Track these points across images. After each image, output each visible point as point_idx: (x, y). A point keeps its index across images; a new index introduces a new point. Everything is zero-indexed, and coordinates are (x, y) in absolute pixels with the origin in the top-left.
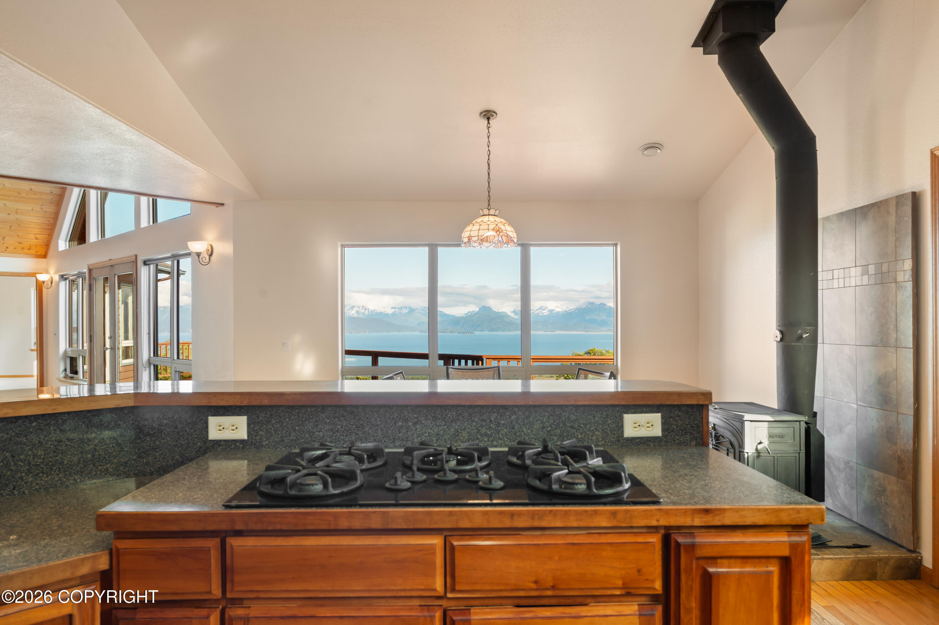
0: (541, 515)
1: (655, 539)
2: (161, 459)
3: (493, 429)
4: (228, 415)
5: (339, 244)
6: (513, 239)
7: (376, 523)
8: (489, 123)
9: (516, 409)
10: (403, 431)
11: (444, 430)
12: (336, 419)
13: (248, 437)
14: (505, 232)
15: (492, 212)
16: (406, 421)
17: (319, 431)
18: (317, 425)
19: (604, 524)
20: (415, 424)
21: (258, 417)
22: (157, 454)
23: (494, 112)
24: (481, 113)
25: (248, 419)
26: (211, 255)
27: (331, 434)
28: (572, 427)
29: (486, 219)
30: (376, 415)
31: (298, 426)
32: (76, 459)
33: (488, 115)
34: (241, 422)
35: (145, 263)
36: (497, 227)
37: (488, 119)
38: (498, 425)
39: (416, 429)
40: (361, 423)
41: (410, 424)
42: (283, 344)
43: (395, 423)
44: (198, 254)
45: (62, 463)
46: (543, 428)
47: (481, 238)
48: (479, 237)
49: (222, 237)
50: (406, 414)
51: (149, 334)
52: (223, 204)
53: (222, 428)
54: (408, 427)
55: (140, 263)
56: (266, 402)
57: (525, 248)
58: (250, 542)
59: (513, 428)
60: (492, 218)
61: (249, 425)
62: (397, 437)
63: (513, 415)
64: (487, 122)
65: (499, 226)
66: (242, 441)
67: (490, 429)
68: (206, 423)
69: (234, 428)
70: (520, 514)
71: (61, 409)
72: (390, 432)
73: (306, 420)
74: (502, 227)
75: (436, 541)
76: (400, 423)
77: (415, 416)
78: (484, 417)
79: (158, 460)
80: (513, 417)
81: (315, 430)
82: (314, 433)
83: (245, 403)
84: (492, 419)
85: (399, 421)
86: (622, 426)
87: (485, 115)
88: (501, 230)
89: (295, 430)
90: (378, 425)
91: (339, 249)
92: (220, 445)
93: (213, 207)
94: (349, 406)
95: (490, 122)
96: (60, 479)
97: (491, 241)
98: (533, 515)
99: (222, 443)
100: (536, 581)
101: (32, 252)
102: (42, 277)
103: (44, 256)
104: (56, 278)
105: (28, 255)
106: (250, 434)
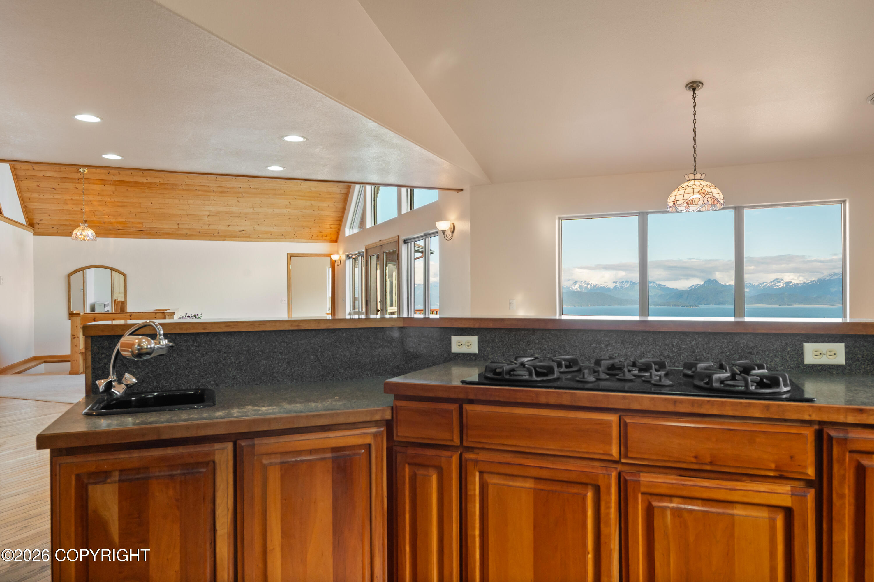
1: (809, 433)
2: (420, 365)
3: (675, 352)
4: (465, 335)
5: (557, 217)
6: (719, 200)
7: (566, 401)
8: (694, 93)
9: (696, 336)
10: (597, 351)
11: (631, 352)
12: (544, 340)
13: (479, 352)
14: (711, 194)
15: (698, 176)
16: (600, 343)
17: (531, 349)
18: (529, 345)
20: (607, 346)
21: (486, 337)
22: (418, 362)
23: (700, 82)
24: (687, 85)
25: (479, 338)
26: (453, 232)
27: (540, 351)
28: (751, 353)
29: (691, 183)
30: (575, 338)
31: (515, 345)
32: (368, 360)
33: (694, 86)
34: (474, 340)
35: (405, 242)
36: (702, 190)
37: (694, 89)
38: (680, 348)
39: (608, 350)
40: (563, 343)
41: (603, 346)
42: (510, 304)
43: (590, 345)
44: (444, 232)
45: (360, 362)
46: (722, 352)
47: (686, 201)
48: (684, 201)
49: (462, 217)
50: (600, 338)
51: (408, 298)
52: (462, 190)
53: (460, 344)
54: (601, 348)
55: (401, 242)
56: (491, 325)
57: (738, 211)
58: (479, 408)
59: (694, 352)
60: (697, 182)
61: (479, 342)
62: (591, 356)
63: (693, 341)
64: (692, 93)
65: (704, 189)
66: (475, 355)
67: (672, 352)
68: (450, 340)
69: (469, 344)
70: (681, 402)
72: (586, 351)
73: (521, 340)
74: (708, 190)
75: (613, 418)
76: (594, 345)
77: (607, 339)
78: (667, 342)
79: (418, 365)
80: (693, 343)
81: (527, 348)
82: (527, 350)
83: (477, 326)
84: (675, 344)
85: (593, 343)
86: (803, 354)
87: (690, 87)
88: (707, 192)
89: (512, 348)
90: (576, 346)
91: (557, 221)
92: (459, 357)
93: (455, 193)
94: (553, 330)
95: (696, 92)
97: (696, 203)
98: (693, 403)
99: (461, 355)
100: (696, 457)
101: (328, 238)
102: (335, 257)
103: (336, 241)
104: (344, 257)
105: (325, 241)
106: (480, 349)
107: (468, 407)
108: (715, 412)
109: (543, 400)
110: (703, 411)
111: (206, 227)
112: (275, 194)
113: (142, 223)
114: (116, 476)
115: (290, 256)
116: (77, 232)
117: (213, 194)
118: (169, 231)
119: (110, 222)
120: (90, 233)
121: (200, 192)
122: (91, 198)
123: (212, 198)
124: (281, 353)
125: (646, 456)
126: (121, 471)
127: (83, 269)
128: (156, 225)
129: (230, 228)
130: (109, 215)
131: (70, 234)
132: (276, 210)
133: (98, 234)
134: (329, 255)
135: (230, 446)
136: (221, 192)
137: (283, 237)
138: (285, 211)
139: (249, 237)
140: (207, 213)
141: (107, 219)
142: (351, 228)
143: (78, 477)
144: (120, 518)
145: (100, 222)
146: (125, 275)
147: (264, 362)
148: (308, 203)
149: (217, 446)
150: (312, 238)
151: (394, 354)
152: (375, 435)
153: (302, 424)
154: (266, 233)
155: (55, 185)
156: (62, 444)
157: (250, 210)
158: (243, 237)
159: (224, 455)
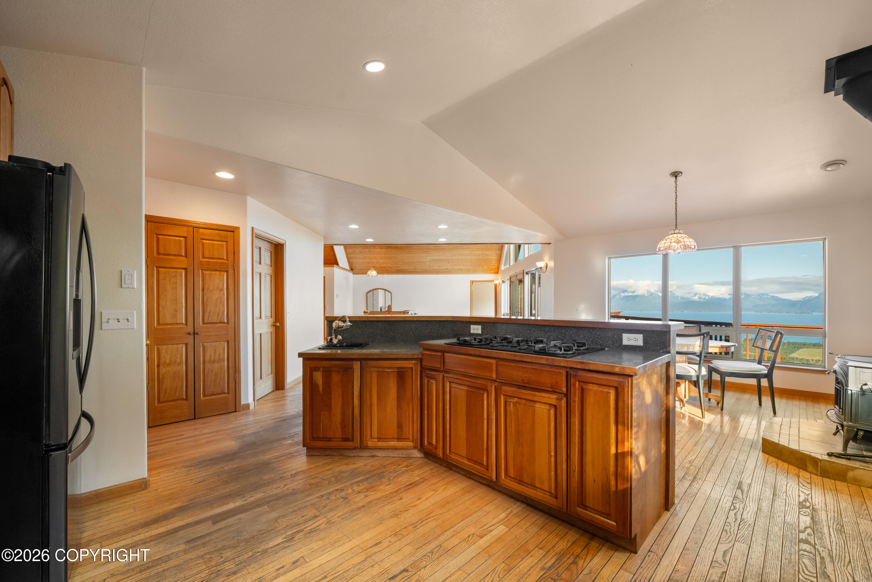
0: (524, 357)
1: (564, 372)
4: (476, 325)
5: (607, 257)
8: (676, 179)
9: (573, 328)
10: (529, 334)
11: (544, 335)
14: (684, 242)
15: (677, 231)
16: (530, 330)
18: (501, 330)
19: (544, 363)
20: (533, 332)
21: (484, 326)
23: (679, 172)
24: (671, 174)
25: (481, 326)
26: (546, 268)
27: (506, 334)
28: (597, 338)
29: (671, 236)
33: (675, 175)
34: (479, 327)
35: (527, 273)
36: (678, 240)
37: (676, 177)
38: (565, 335)
42: (577, 310)
44: (541, 268)
46: (584, 337)
47: (665, 248)
49: (550, 259)
51: (528, 306)
52: (550, 243)
53: (474, 329)
55: (525, 273)
56: (484, 321)
57: (737, 248)
58: (449, 355)
59: (571, 336)
60: (675, 235)
61: (482, 329)
64: (674, 178)
65: (680, 239)
66: (480, 334)
67: (562, 336)
68: (470, 327)
69: (477, 329)
70: (517, 355)
73: (498, 328)
74: (683, 240)
75: (493, 361)
76: (528, 332)
78: (560, 331)
82: (500, 333)
83: (480, 320)
86: (622, 339)
87: (674, 174)
88: (680, 242)
89: (495, 331)
90: (521, 332)
91: (607, 260)
92: (474, 335)
93: (547, 245)
95: (677, 178)
98: (521, 356)
100: (522, 380)
101: (493, 271)
102: (496, 282)
103: (497, 273)
104: (501, 282)
105: (491, 273)
106: (482, 332)
107: (446, 354)
108: (529, 361)
109: (470, 352)
110: (525, 360)
111: (428, 267)
112: (463, 249)
113: (398, 267)
114: (322, 369)
115: (472, 282)
116: (369, 272)
117: (431, 250)
118: (411, 270)
119: (384, 267)
120: (374, 273)
121: (425, 250)
122: (376, 256)
123: (431, 252)
125: (505, 379)
126: (323, 368)
127: (373, 290)
128: (405, 267)
129: (440, 268)
130: (384, 263)
131: (366, 274)
132: (464, 257)
133: (379, 273)
134: (493, 281)
135: (359, 363)
136: (435, 249)
137: (469, 271)
138: (468, 257)
139: (450, 272)
140: (429, 260)
141: (383, 265)
142: (505, 265)
143: (310, 368)
144: (323, 384)
145: (380, 267)
146: (391, 293)
147: (391, 334)
148: (480, 252)
149: (355, 362)
150: (484, 272)
152: (414, 364)
153: (385, 357)
154: (459, 269)
155: (361, 251)
156: (305, 356)
157: (450, 258)
158: (447, 272)
159: (357, 366)
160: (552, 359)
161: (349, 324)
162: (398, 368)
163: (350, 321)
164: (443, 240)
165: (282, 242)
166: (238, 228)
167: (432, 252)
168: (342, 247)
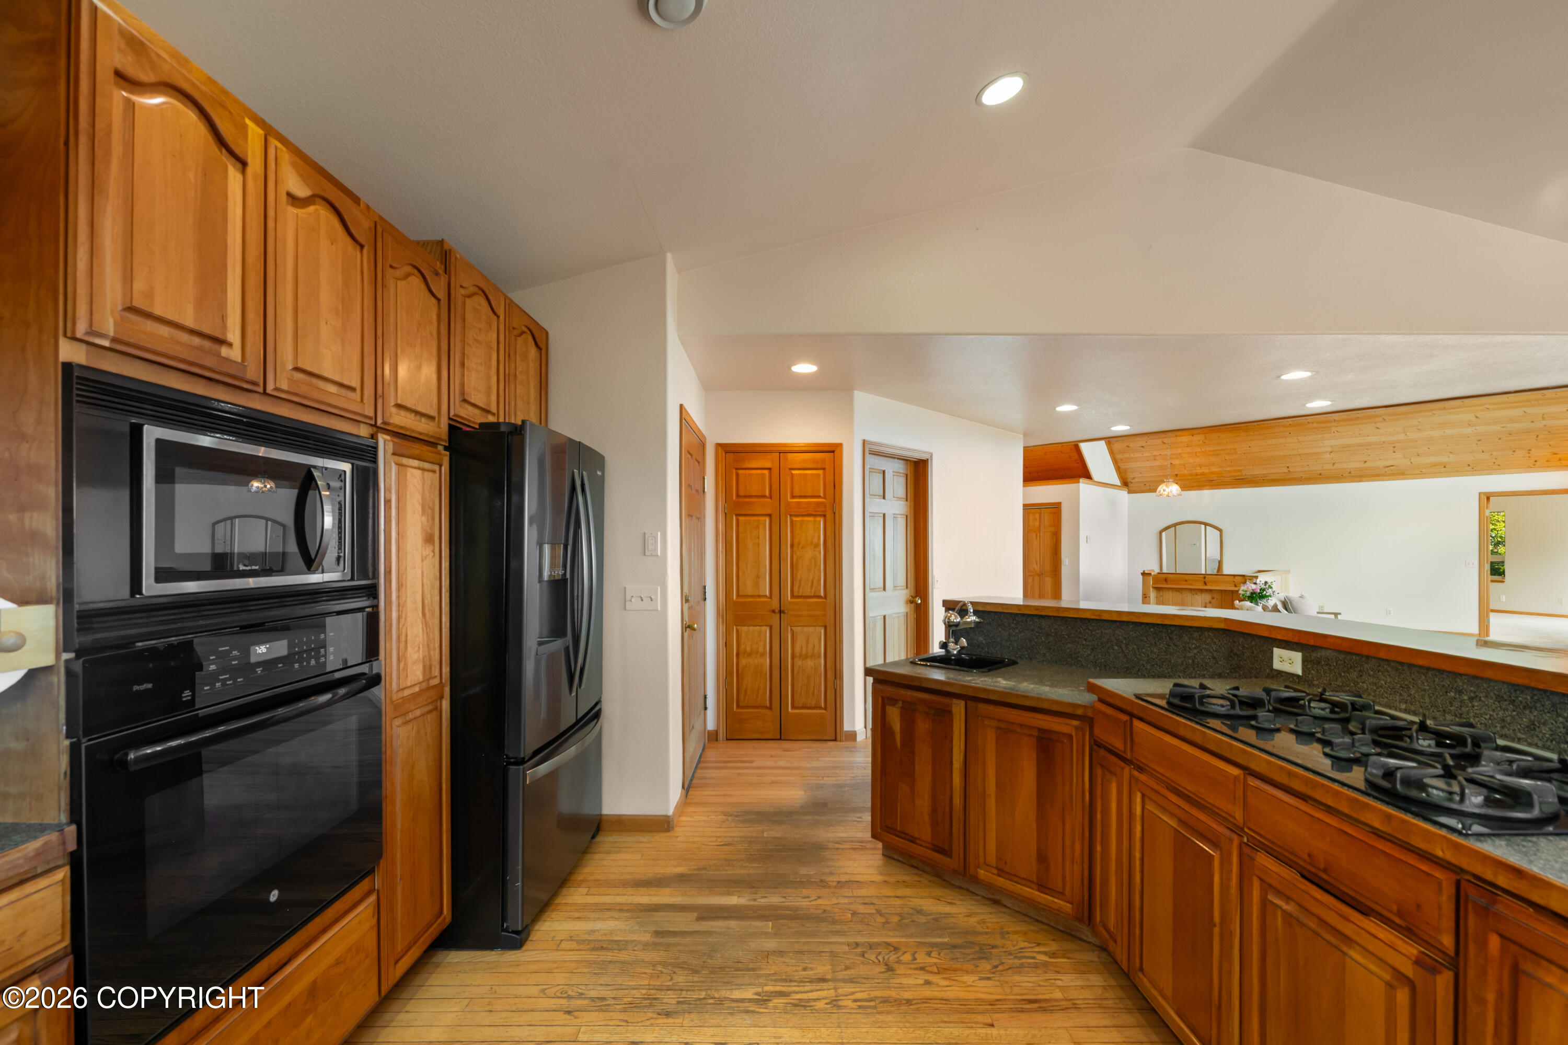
1: (1446, 879)
4: (1287, 649)
10: (1456, 704)
11: (1513, 718)
12: (1380, 673)
13: (1303, 673)
16: (1460, 692)
17: (1363, 683)
18: (1361, 676)
19: (1377, 825)
21: (1308, 655)
25: (1302, 656)
27: (1375, 688)
30: (1423, 677)
31: (1344, 672)
32: (1180, 661)
34: (1297, 656)
39: (1473, 706)
40: (1406, 683)
41: (1466, 698)
43: (1446, 692)
45: (1170, 661)
50: (1460, 684)
53: (1283, 660)
54: (1462, 702)
61: (1303, 662)
62: (1447, 711)
66: (1298, 676)
68: (1272, 653)
69: (1290, 662)
71: (1167, 622)
72: (1439, 701)
73: (1351, 667)
75: (1236, 773)
77: (1472, 689)
81: (1359, 681)
82: (1358, 683)
83: (1298, 639)
85: (1451, 691)
89: (1341, 676)
90: (1425, 690)
92: (1282, 676)
94: (1393, 661)
96: (1169, 673)
99: (1285, 674)
100: (1309, 855)
105: (1565, 468)
106: (1303, 671)
108: (1330, 803)
109: (1182, 732)
110: (1317, 797)
111: (1330, 467)
113: (1240, 471)
114: (900, 704)
115: (1486, 497)
116: (1161, 488)
118: (1274, 477)
119: (1203, 474)
120: (1174, 488)
122: (1179, 451)
124: (1085, 640)
126: (903, 702)
127: (1175, 525)
128: (1257, 471)
129: (1367, 465)
130: (1201, 466)
131: (1154, 490)
132: (1449, 432)
133: (1184, 488)
135: (962, 703)
137: (1472, 468)
138: (1468, 430)
139: (1403, 474)
140: (1330, 449)
141: (1199, 471)
144: (901, 733)
145: (1191, 475)
146: (1220, 530)
147: (1069, 645)
149: (955, 701)
150: (1535, 465)
151: (1215, 658)
152: (1076, 728)
153: (1013, 700)
155: (1143, 444)
156: (877, 676)
157: (1402, 437)
158: (1393, 475)
159: (958, 709)
160: (1403, 821)
161: (973, 618)
162: (1041, 730)
163: (976, 613)
164: (1319, 404)
165: (924, 457)
166: (840, 445)
167: (1339, 429)
168: (1103, 443)
